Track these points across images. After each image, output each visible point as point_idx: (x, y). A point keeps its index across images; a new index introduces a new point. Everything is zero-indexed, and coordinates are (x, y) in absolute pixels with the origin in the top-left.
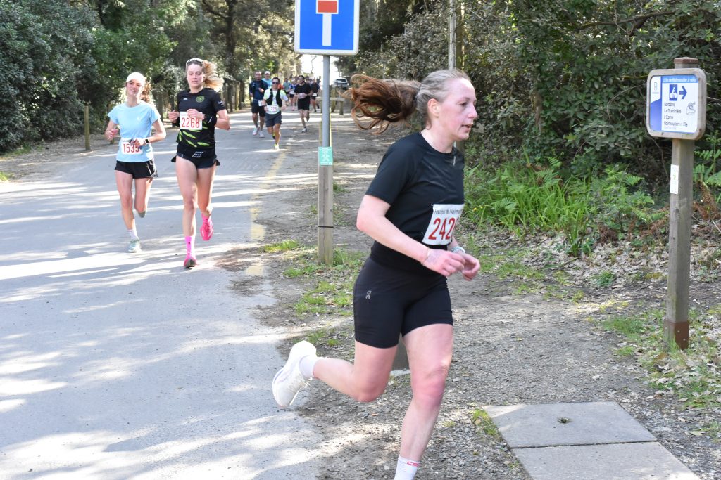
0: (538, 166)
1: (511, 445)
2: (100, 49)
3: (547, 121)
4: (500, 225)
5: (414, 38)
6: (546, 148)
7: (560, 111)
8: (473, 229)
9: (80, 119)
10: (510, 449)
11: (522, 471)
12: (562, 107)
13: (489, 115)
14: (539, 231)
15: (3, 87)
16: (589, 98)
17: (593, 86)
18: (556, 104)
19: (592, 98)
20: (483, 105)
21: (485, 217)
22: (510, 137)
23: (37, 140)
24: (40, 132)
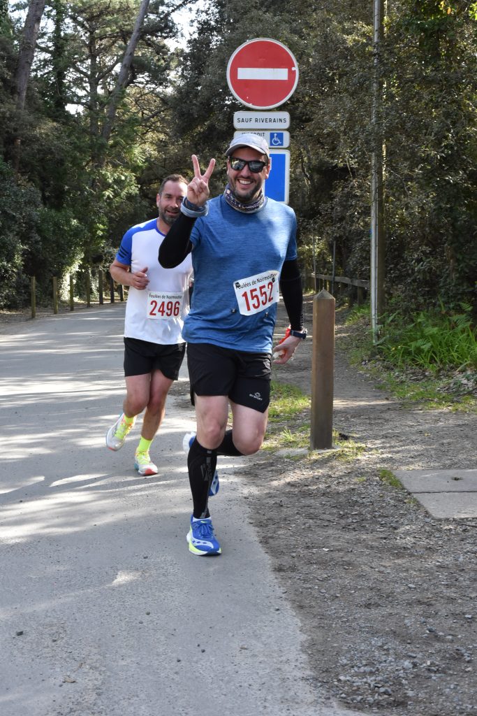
0: (452, 312)
1: (410, 491)
2: (45, 226)
3: (459, 273)
4: (417, 365)
5: (341, 204)
6: (459, 297)
7: (471, 263)
8: (392, 369)
9: (25, 293)
10: (409, 494)
11: (419, 505)
13: (407, 270)
14: (452, 368)
18: (468, 257)
21: (402, 356)
22: (427, 289)
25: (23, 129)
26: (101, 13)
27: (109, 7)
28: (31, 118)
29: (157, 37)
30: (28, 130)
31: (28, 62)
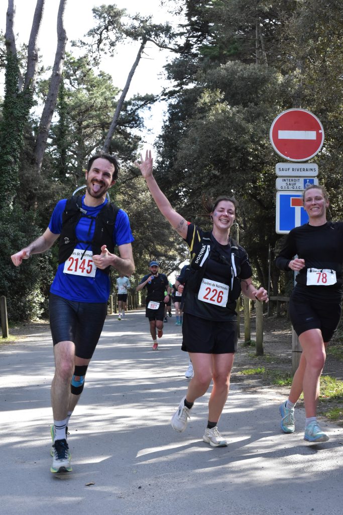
15: (1, 281)
23: (18, 319)
24: (20, 314)
25: (40, 189)
26: (87, 110)
27: (93, 106)
28: (46, 182)
29: (126, 126)
30: (44, 190)
31: (44, 142)
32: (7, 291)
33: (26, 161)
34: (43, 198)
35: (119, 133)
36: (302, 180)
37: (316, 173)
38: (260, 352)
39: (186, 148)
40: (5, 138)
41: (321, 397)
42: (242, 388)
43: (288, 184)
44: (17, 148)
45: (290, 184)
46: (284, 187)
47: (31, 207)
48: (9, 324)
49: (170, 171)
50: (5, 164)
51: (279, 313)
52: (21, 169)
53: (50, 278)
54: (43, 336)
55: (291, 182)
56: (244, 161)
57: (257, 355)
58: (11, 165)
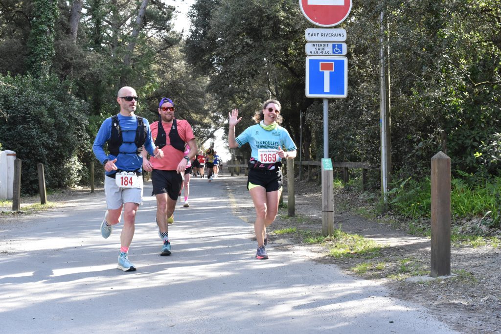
3: (451, 149)
4: (427, 217)
7: (460, 142)
12: (460, 139)
13: (405, 150)
14: (458, 218)
15: (38, 149)
16: (478, 133)
17: (480, 126)
18: (456, 137)
19: (480, 133)
20: (399, 143)
23: (56, 186)
24: (58, 181)
25: (76, 59)
28: (82, 51)
30: (80, 59)
31: (78, 11)
32: (45, 159)
33: (61, 30)
34: (80, 67)
35: (154, 3)
36: (331, 45)
37: (344, 38)
38: (292, 213)
39: (219, 16)
40: (40, 8)
41: (349, 253)
42: (274, 247)
43: (318, 49)
44: (51, 17)
45: (319, 49)
46: (313, 52)
47: (67, 76)
48: (47, 190)
49: (203, 40)
50: (40, 33)
51: (310, 177)
52: (57, 39)
53: (88, 146)
54: (81, 202)
55: (320, 47)
56: (276, 28)
57: (289, 216)
58: (46, 34)
